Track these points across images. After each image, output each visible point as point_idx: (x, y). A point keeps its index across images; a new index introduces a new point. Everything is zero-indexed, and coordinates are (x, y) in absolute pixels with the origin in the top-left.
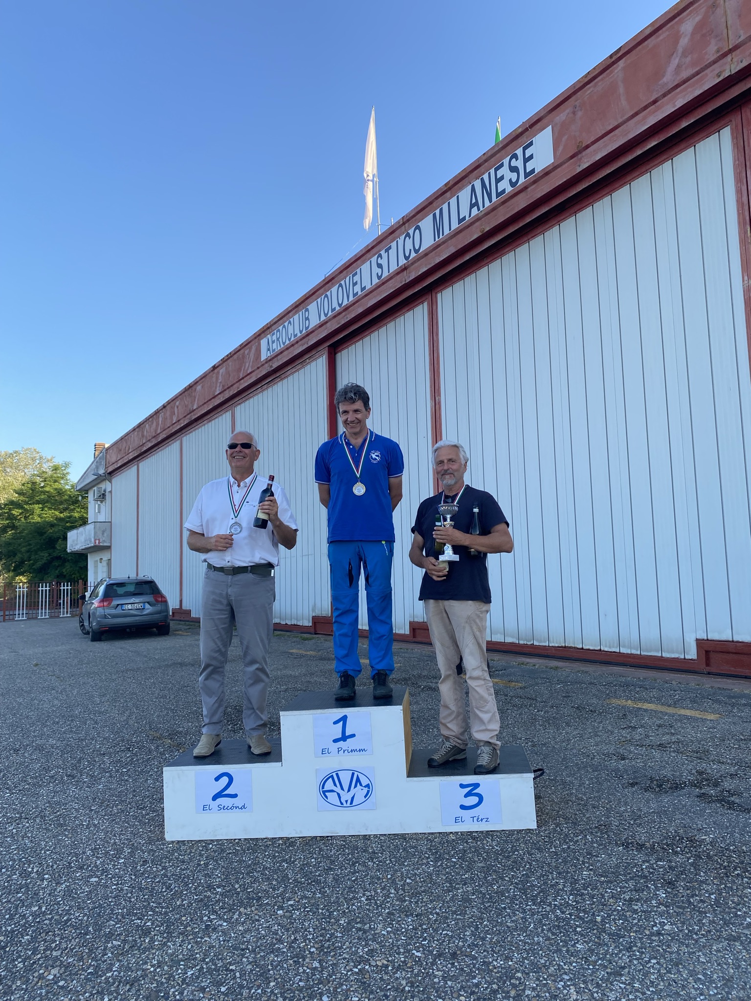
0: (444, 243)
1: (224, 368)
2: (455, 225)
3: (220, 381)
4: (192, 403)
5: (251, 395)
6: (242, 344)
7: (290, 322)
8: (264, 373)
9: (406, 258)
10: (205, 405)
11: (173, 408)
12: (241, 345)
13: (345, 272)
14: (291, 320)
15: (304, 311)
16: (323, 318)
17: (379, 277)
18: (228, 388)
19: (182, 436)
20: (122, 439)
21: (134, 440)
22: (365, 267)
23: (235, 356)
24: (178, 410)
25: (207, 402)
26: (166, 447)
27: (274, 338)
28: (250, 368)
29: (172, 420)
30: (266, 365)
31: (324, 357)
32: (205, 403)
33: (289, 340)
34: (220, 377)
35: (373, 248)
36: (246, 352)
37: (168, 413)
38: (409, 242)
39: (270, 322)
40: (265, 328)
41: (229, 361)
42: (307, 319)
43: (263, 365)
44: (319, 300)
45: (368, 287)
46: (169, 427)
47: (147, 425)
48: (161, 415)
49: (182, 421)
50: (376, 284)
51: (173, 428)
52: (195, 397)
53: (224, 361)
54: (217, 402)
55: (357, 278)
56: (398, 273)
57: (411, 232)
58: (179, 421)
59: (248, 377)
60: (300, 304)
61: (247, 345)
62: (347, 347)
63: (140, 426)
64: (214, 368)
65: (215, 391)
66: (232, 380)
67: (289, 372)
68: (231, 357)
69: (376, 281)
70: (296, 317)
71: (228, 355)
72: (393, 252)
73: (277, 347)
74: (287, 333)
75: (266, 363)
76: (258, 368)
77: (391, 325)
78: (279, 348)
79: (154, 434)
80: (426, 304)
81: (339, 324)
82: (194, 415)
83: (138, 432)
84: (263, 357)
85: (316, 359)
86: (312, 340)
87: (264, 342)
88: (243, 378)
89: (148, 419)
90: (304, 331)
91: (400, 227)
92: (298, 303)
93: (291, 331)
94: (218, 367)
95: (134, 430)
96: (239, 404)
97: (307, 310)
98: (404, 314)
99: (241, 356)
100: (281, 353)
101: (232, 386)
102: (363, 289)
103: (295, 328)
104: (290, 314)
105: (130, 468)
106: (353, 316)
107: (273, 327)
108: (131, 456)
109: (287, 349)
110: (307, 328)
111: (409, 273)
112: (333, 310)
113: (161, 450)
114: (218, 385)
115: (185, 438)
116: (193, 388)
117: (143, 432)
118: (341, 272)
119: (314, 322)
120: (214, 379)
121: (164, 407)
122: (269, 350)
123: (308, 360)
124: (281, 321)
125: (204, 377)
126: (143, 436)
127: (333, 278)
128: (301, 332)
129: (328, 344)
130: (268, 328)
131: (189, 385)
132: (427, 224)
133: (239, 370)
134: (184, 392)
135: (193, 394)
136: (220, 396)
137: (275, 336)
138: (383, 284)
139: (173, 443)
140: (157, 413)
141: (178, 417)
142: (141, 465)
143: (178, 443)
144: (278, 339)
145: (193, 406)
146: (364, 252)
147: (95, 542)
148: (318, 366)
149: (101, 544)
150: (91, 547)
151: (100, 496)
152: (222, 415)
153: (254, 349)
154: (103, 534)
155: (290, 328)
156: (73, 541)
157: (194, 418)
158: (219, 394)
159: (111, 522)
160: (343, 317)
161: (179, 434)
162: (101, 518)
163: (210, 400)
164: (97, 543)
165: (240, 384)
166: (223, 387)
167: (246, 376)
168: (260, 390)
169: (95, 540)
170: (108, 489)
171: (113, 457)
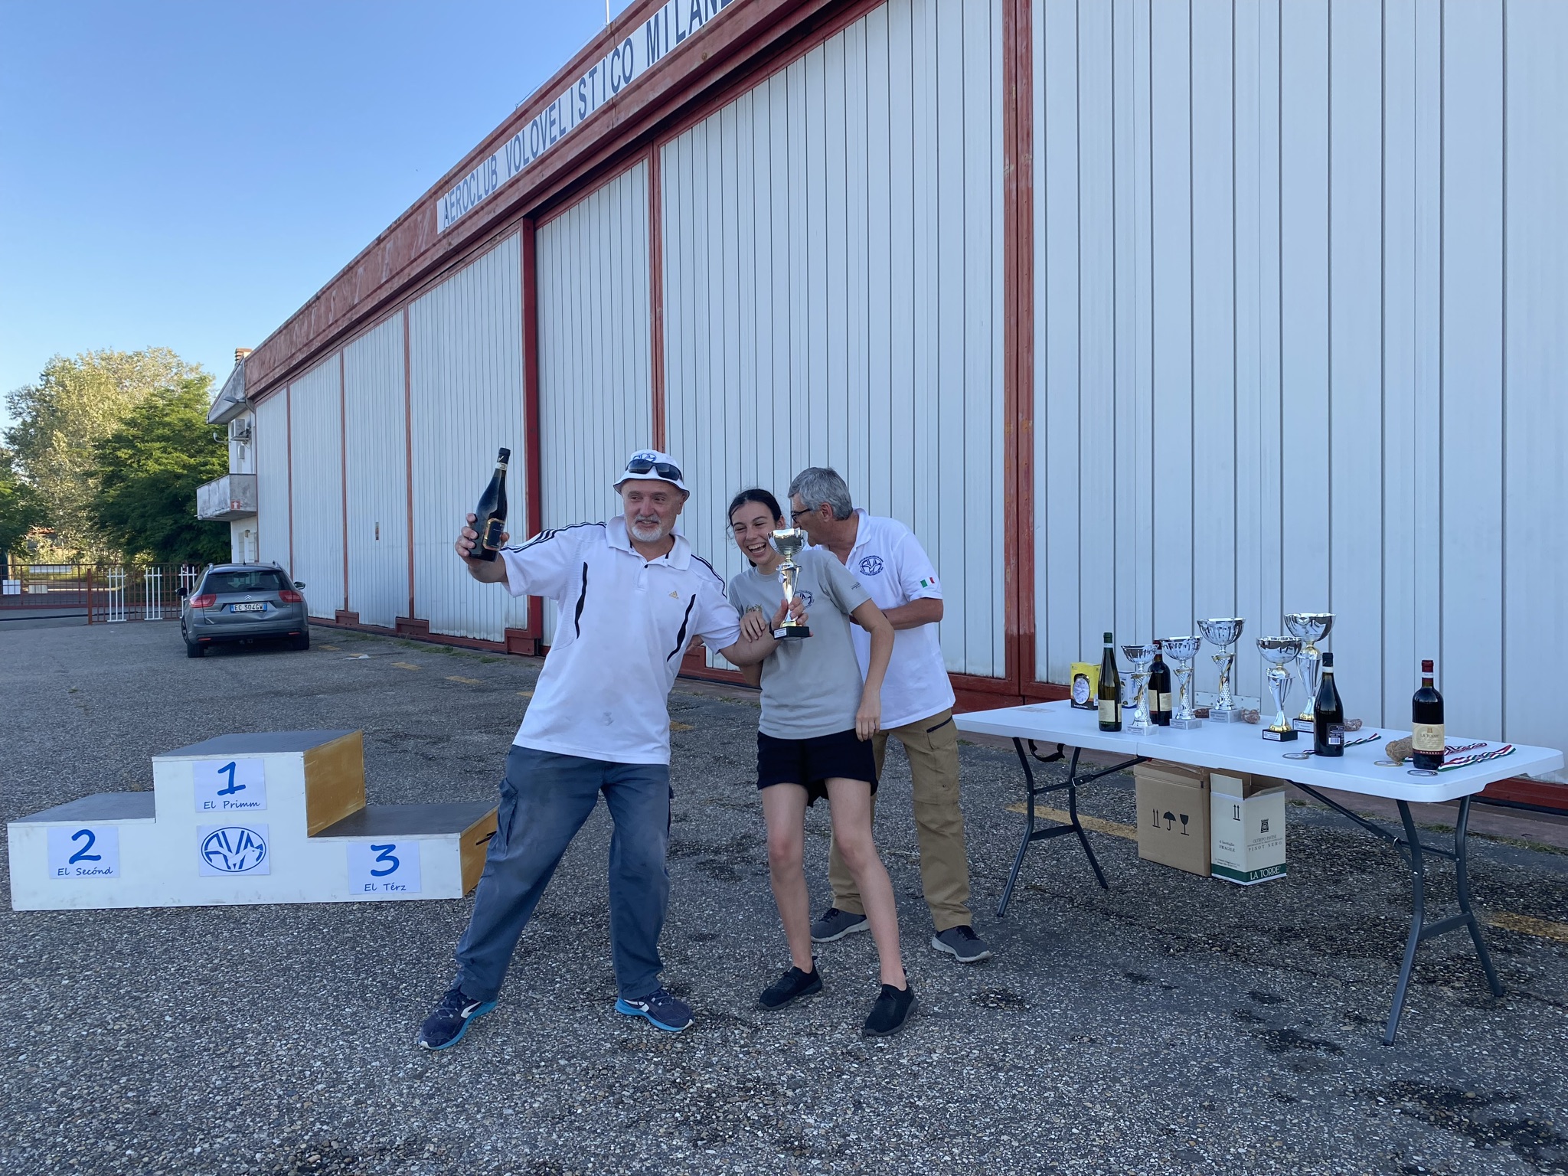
0: (660, 69)
1: (392, 241)
2: (673, 44)
3: (386, 262)
4: (353, 293)
5: (429, 286)
6: (414, 205)
7: (473, 176)
8: (443, 252)
9: (615, 89)
10: (369, 299)
11: (328, 300)
12: (412, 207)
13: (539, 104)
14: (475, 172)
15: (490, 158)
16: (514, 173)
17: (582, 115)
18: (398, 274)
19: (343, 342)
20: (265, 344)
21: (281, 348)
22: (565, 98)
23: (406, 224)
24: (335, 304)
25: (372, 293)
26: (323, 362)
28: (424, 245)
29: (328, 317)
30: (445, 241)
31: (519, 233)
32: (369, 296)
33: (472, 203)
34: (387, 256)
35: (574, 68)
36: (419, 219)
37: (323, 309)
38: (617, 65)
39: (448, 174)
40: (441, 184)
41: (398, 230)
42: (494, 172)
43: (440, 241)
45: (569, 128)
46: (324, 331)
47: (296, 326)
48: (314, 311)
49: (340, 322)
50: (579, 126)
51: (330, 332)
52: (356, 286)
53: (392, 230)
54: (383, 294)
55: (554, 114)
56: (605, 112)
57: (620, 48)
58: (336, 321)
59: (422, 258)
60: (486, 148)
61: (420, 207)
62: (550, 220)
63: (286, 326)
64: (380, 240)
65: (381, 278)
66: (402, 262)
67: (475, 254)
68: (401, 224)
69: (578, 121)
71: (396, 222)
72: (598, 78)
74: (469, 191)
75: (444, 237)
78: (459, 216)
79: (305, 341)
80: (646, 162)
82: (356, 313)
83: (285, 335)
84: (440, 229)
85: (508, 237)
86: (501, 207)
87: (440, 204)
88: (415, 260)
89: (298, 316)
90: (490, 192)
91: (607, 39)
92: (482, 147)
93: (474, 190)
94: (384, 239)
95: (280, 332)
96: (414, 300)
97: (494, 158)
99: (412, 225)
100: (463, 223)
101: (402, 270)
102: (562, 131)
103: (478, 187)
104: (475, 162)
105: (278, 392)
106: (551, 173)
107: (452, 182)
108: (278, 373)
109: (470, 217)
110: (494, 187)
111: (619, 113)
112: (526, 160)
113: (317, 366)
114: (385, 267)
115: (347, 346)
116: (354, 270)
117: (291, 336)
118: (535, 103)
119: (503, 179)
120: (380, 258)
121: (318, 298)
122: (447, 217)
123: (498, 236)
124: (461, 174)
125: (367, 253)
126: (292, 343)
127: (525, 112)
128: (486, 192)
129: (523, 213)
130: (447, 182)
131: (348, 266)
132: (639, 37)
133: (410, 246)
134: (342, 276)
135: (354, 280)
136: (387, 285)
138: (587, 126)
139: (331, 356)
141: (334, 317)
142: (291, 387)
143: (338, 355)
144: (458, 201)
145: (353, 300)
146: (563, 74)
147: (233, 506)
148: (510, 248)
149: (242, 509)
150: (227, 513)
151: (242, 433)
152: (391, 316)
153: (428, 214)
154: (244, 493)
155: (474, 184)
156: (205, 502)
157: (355, 317)
158: (387, 282)
159: (256, 475)
160: (538, 175)
161: (338, 342)
162: (246, 468)
163: (375, 291)
164: (236, 507)
165: (413, 269)
166: (391, 270)
167: (419, 257)
168: (438, 280)
169: (232, 502)
170: (253, 423)
171: (254, 373)
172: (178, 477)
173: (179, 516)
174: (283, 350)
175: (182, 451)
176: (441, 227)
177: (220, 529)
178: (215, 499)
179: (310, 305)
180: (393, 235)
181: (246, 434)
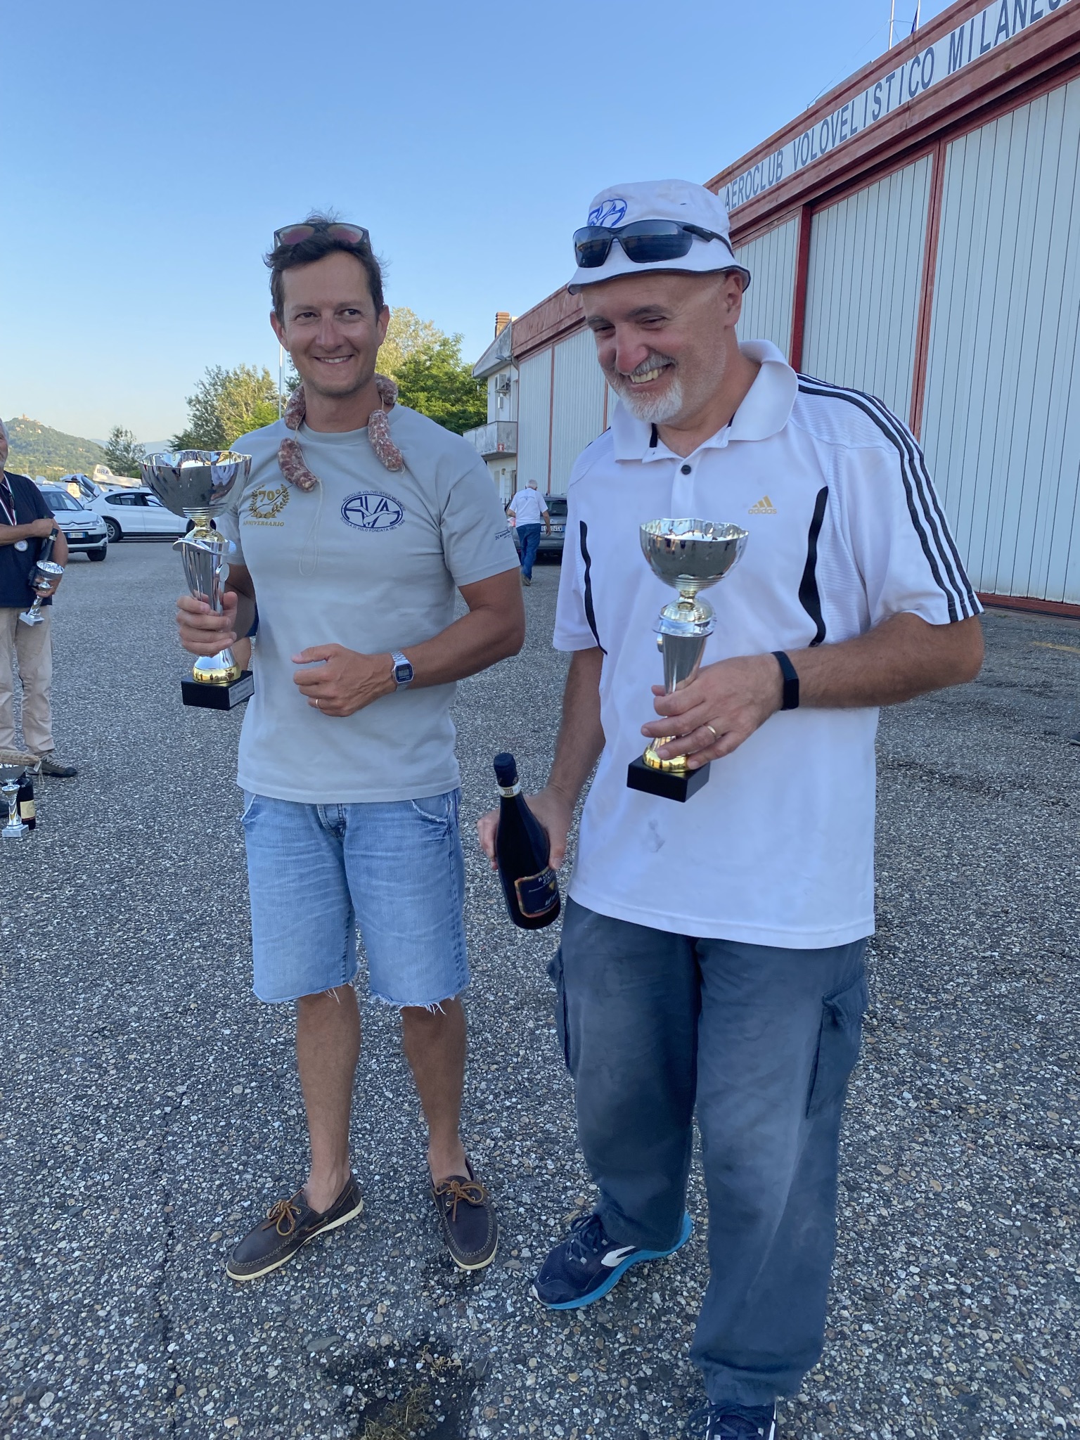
0: (960, 77)
2: (976, 54)
7: (757, 168)
9: (912, 94)
13: (833, 103)
14: (760, 165)
15: (776, 153)
16: (800, 167)
17: (875, 117)
21: (549, 314)
22: (859, 100)
27: (736, 188)
31: (797, 219)
33: (755, 192)
38: (917, 70)
39: (732, 166)
40: (726, 173)
42: (780, 165)
44: (797, 140)
45: (861, 129)
55: (847, 115)
56: (899, 114)
57: (922, 55)
60: (773, 143)
67: (749, 238)
69: (870, 122)
70: (766, 161)
72: (896, 82)
73: (738, 201)
74: (753, 183)
78: (741, 203)
79: (575, 308)
80: (931, 157)
81: (819, 176)
83: (556, 303)
85: (786, 222)
86: (783, 197)
90: (774, 183)
91: (909, 46)
92: (770, 142)
93: (757, 180)
95: (550, 300)
97: (781, 153)
98: (902, 168)
100: (743, 210)
102: (853, 131)
103: (762, 178)
104: (760, 156)
105: (544, 351)
106: (839, 167)
107: (736, 173)
108: (547, 335)
109: (751, 205)
110: (778, 179)
111: (912, 116)
112: (814, 156)
117: (561, 306)
118: (829, 103)
119: (788, 171)
123: (775, 223)
124: (745, 166)
127: (818, 111)
128: (770, 183)
129: (803, 202)
130: (729, 173)
132: (942, 47)
137: (737, 185)
138: (879, 126)
144: (740, 190)
146: (860, 77)
148: (788, 232)
149: (505, 451)
150: (492, 454)
151: (503, 386)
154: (508, 438)
155: (758, 176)
159: (517, 422)
160: (824, 169)
162: (504, 416)
164: (501, 449)
169: (499, 445)
170: (514, 378)
171: (522, 336)
174: (552, 316)
178: (482, 442)
181: (506, 388)
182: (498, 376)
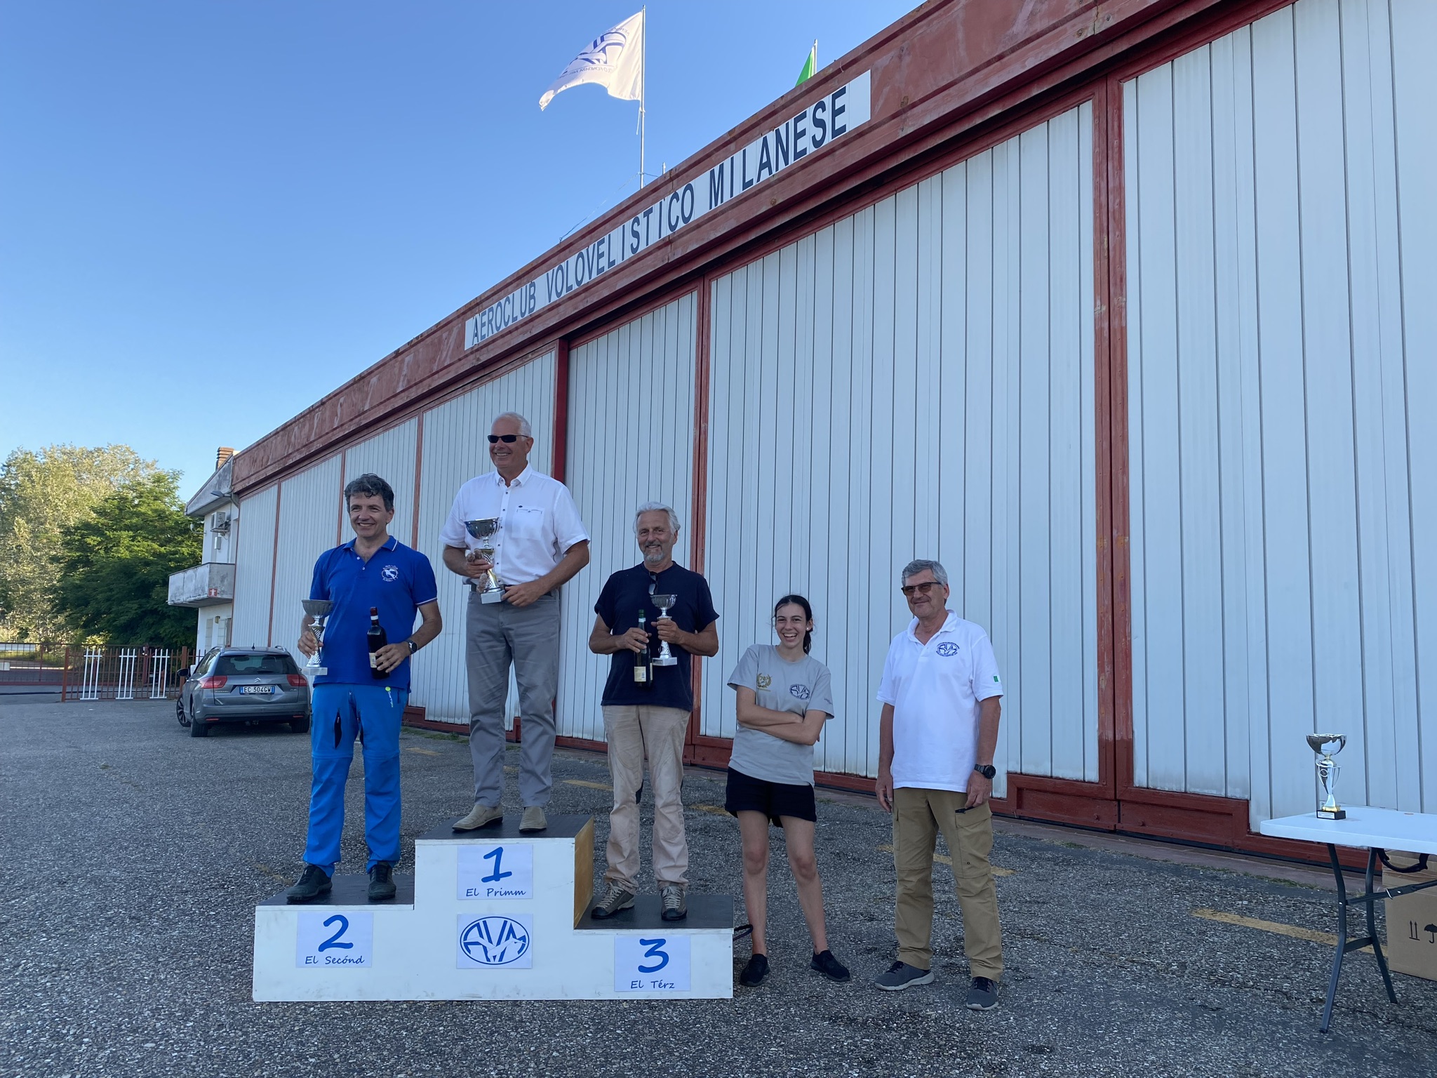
0: (722, 212)
1: (412, 355)
2: (738, 191)
3: (404, 373)
4: (363, 401)
5: (448, 397)
6: (439, 323)
7: (508, 300)
8: (467, 367)
9: (672, 228)
10: (381, 406)
11: (335, 406)
12: (437, 325)
13: (588, 237)
14: (510, 296)
15: (528, 285)
16: (554, 298)
17: (634, 250)
18: (416, 384)
19: (345, 447)
20: (259, 444)
21: (276, 448)
22: (616, 234)
23: (429, 340)
24: (342, 410)
25: (385, 401)
26: (321, 462)
27: (485, 319)
28: (448, 359)
29: (332, 421)
30: (471, 357)
31: (553, 353)
32: (381, 403)
33: (506, 324)
34: (405, 368)
35: (628, 208)
36: (445, 335)
37: (328, 413)
38: (676, 206)
39: (480, 297)
40: (473, 304)
41: (419, 345)
42: (532, 297)
43: (467, 356)
44: (550, 272)
45: (619, 262)
46: (327, 433)
47: (296, 428)
48: (318, 415)
49: (346, 426)
50: (630, 259)
51: (334, 434)
52: (368, 394)
53: (412, 345)
54: (398, 402)
55: (603, 248)
56: (659, 248)
57: (680, 192)
58: (342, 425)
59: (445, 371)
60: (524, 275)
61: (446, 325)
62: (586, 342)
63: (285, 427)
64: (398, 353)
65: (397, 386)
66: (423, 374)
67: (503, 370)
68: (422, 340)
69: (629, 255)
70: (517, 293)
71: (417, 338)
72: (654, 217)
73: (488, 333)
74: (503, 313)
75: (472, 353)
76: (460, 360)
77: (647, 318)
78: (491, 335)
79: (305, 442)
80: (695, 294)
81: (575, 309)
82: (365, 419)
83: (283, 436)
84: (468, 345)
85: (541, 355)
86: (538, 328)
87: (470, 324)
88: (437, 372)
89: (298, 420)
90: (527, 314)
91: (666, 183)
92: (521, 274)
93: (508, 311)
94: (403, 352)
95: (276, 433)
96: (431, 408)
97: (533, 285)
98: (665, 304)
99: (436, 341)
100: (494, 341)
101: (421, 381)
102: (611, 264)
103: (514, 308)
104: (510, 288)
105: (268, 488)
106: (595, 300)
107: (485, 304)
108: (270, 471)
109: (502, 336)
110: (531, 310)
111: (675, 248)
112: (569, 288)
113: (314, 466)
114: (402, 378)
115: (350, 450)
116: (366, 380)
117: (289, 437)
118: (583, 237)
119: (542, 302)
120: (396, 371)
121: (322, 403)
122: (476, 335)
123: (530, 355)
124: (496, 297)
125: (382, 365)
126: (289, 443)
127: (571, 244)
128: (523, 314)
129: (560, 334)
130: (478, 304)
131: (360, 375)
132: (701, 183)
133: (433, 360)
134: (352, 384)
135: (365, 388)
136: (403, 394)
137: (486, 316)
138: (639, 259)
139: (332, 457)
140: (312, 410)
141: (341, 419)
142: (283, 484)
143: (339, 454)
144: (490, 322)
145: (363, 406)
146: (615, 212)
147: (210, 593)
148: (544, 365)
149: (219, 596)
150: (203, 600)
151: (221, 525)
152: (404, 422)
153: (455, 331)
154: (222, 581)
155: (508, 308)
156: (178, 589)
157: (364, 422)
158: (402, 392)
159: (235, 565)
160: (582, 301)
161: (341, 444)
162: (222, 557)
163: (388, 399)
164: (213, 594)
165: (433, 380)
166: (409, 381)
167: (441, 370)
168: (460, 391)
169: (210, 590)
170: (234, 517)
171: (244, 470)
172: (147, 563)
173: (144, 600)
174: (278, 450)
175: (153, 540)
176: (469, 343)
177: (188, 614)
178: (191, 586)
179: (313, 410)
180: (412, 350)
181: (225, 527)
182: (215, 513)
